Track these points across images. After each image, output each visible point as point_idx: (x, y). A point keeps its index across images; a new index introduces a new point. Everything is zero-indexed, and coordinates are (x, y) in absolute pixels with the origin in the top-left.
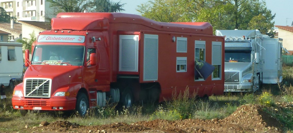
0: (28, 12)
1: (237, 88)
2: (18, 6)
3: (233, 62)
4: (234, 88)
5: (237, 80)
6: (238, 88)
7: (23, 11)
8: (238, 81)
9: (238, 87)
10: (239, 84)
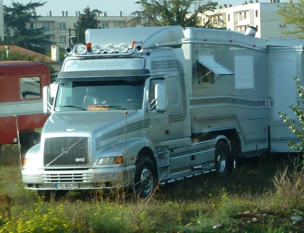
0: (241, 28)
1: (82, 181)
2: (229, 20)
3: (98, 109)
4: (75, 181)
5: (83, 160)
6: (85, 181)
7: (234, 27)
8: (86, 162)
9: (85, 178)
10: (87, 169)
